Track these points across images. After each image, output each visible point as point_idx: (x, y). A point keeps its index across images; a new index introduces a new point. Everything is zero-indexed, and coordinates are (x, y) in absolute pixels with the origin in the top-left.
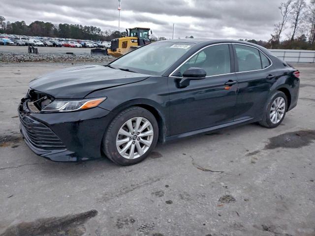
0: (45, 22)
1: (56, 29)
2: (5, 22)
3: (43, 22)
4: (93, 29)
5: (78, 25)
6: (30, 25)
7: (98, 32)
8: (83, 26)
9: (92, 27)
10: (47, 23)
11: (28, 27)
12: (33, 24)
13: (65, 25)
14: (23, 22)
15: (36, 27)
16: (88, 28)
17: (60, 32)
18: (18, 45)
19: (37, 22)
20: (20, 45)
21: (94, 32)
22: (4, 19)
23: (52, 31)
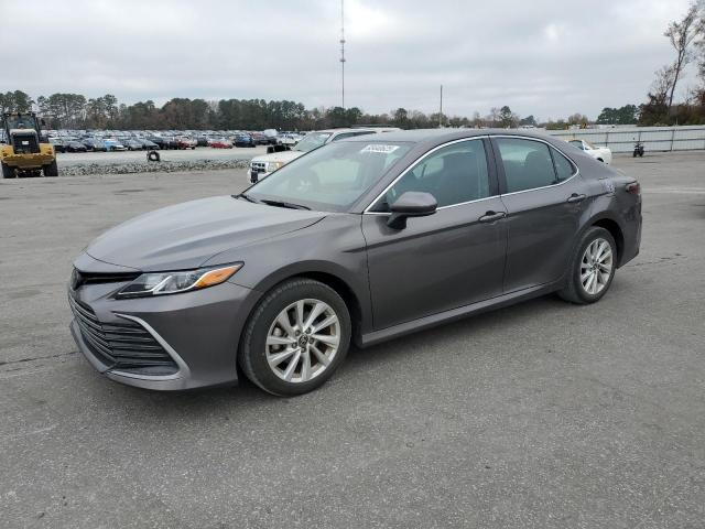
0: (192, 100)
1: (213, 112)
2: (117, 105)
3: (187, 99)
4: (288, 105)
5: (257, 100)
6: (163, 108)
7: (299, 113)
8: (268, 102)
9: (286, 103)
10: (196, 101)
11: (160, 111)
12: (168, 104)
13: (231, 101)
14: (150, 102)
15: (175, 110)
16: (278, 104)
17: (220, 118)
18: (131, 149)
19: (176, 101)
20: (133, 150)
21: (290, 113)
22: (115, 101)
23: (206, 116)
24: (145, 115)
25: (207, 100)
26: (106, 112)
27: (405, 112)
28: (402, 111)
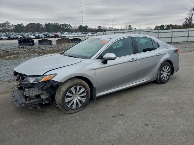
0: (36, 23)
1: (42, 27)
2: (11, 25)
4: (66, 25)
5: (56, 24)
7: (69, 27)
8: (60, 24)
10: (38, 24)
11: (25, 27)
12: (28, 25)
13: (49, 24)
14: (22, 24)
16: (63, 25)
17: (45, 29)
19: (31, 24)
21: (67, 27)
22: (9, 23)
23: (40, 28)
24: (20, 28)
25: (41, 24)
26: (7, 27)
27: (101, 27)
28: (100, 26)
